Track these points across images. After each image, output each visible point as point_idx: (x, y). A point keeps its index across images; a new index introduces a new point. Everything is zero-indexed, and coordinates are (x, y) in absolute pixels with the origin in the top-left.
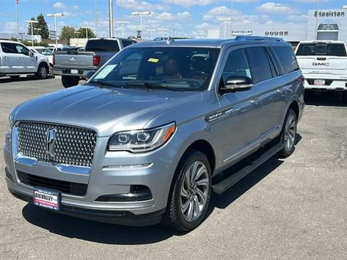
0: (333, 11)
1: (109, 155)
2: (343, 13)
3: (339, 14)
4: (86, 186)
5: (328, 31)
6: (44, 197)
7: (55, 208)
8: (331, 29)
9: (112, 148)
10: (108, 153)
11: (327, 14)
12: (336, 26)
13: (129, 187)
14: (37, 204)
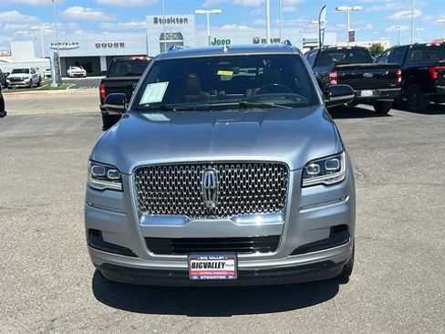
0: (174, 17)
1: (305, 192)
2: (186, 20)
3: (181, 21)
4: (277, 238)
5: (171, 41)
6: (209, 265)
7: (231, 277)
8: (175, 39)
9: (306, 182)
10: (303, 189)
11: (169, 21)
12: (180, 36)
13: (329, 230)
14: (195, 278)
